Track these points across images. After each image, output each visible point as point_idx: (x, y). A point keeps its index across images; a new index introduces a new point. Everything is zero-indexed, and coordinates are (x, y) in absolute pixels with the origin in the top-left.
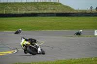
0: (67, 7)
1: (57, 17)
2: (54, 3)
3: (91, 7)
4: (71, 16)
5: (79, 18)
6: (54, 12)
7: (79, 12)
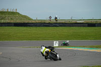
0: (25, 17)
1: (15, 28)
2: (12, 12)
3: (50, 17)
4: (29, 26)
5: (38, 28)
6: (12, 21)
7: (37, 22)
